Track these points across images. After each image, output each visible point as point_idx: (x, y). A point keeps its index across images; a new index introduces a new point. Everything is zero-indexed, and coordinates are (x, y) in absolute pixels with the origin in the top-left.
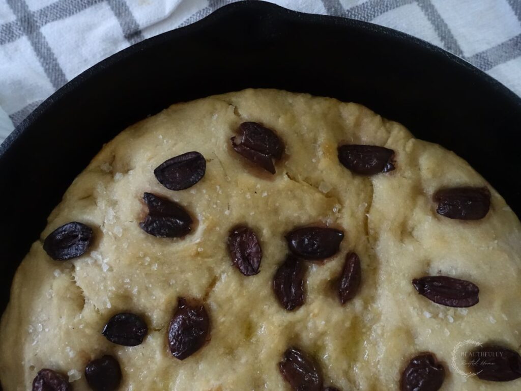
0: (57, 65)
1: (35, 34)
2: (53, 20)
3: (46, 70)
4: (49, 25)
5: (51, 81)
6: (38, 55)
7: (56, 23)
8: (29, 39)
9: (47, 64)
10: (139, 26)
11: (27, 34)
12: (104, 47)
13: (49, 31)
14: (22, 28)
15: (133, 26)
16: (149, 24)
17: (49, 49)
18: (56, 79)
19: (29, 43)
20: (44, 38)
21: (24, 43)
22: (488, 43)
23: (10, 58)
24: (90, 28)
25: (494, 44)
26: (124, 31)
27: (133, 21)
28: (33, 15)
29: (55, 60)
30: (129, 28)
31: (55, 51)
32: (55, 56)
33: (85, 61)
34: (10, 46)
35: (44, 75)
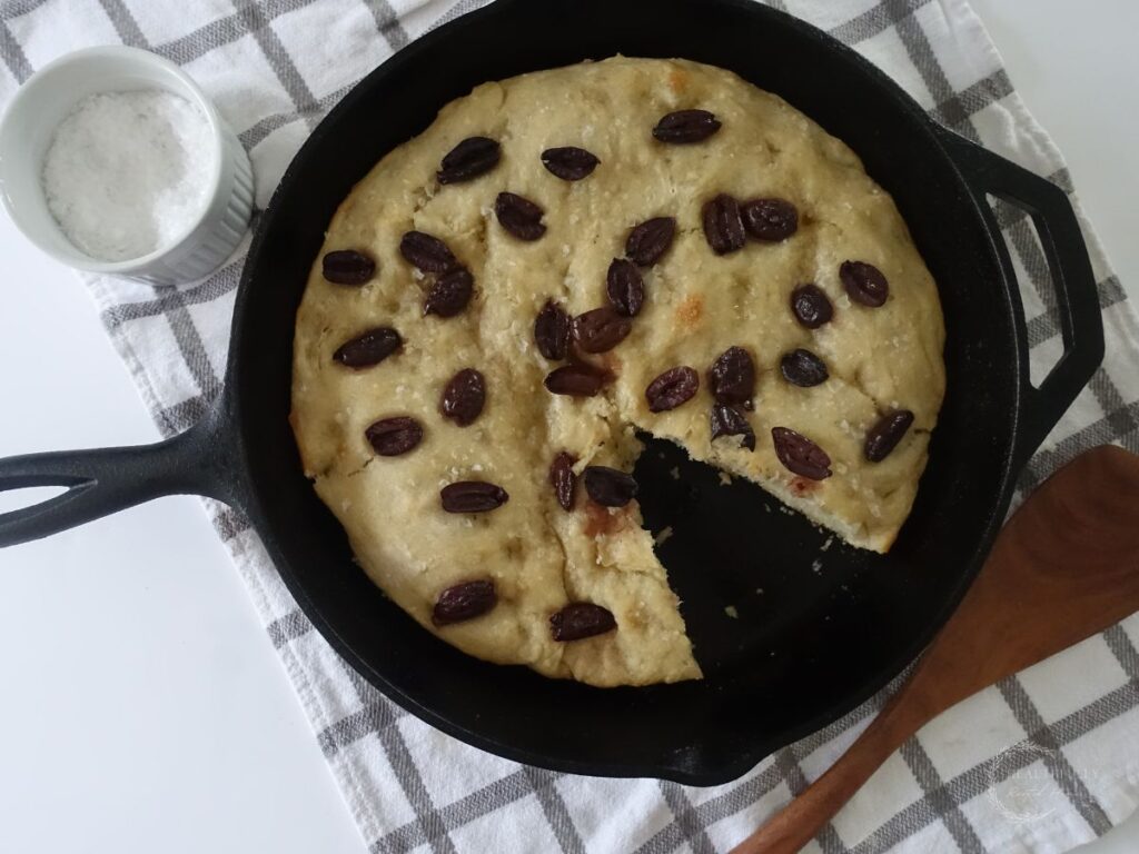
0: (293, 68)
1: (262, 30)
2: (285, 11)
3: (279, 76)
4: (280, 17)
5: (287, 90)
6: (268, 58)
7: (289, 15)
8: (255, 37)
9: (280, 68)
10: (395, 13)
11: (253, 31)
12: (353, 43)
13: (282, 26)
14: (245, 23)
15: (388, 15)
16: (408, 9)
17: (282, 49)
18: (292, 88)
19: (255, 42)
20: (276, 35)
21: (249, 43)
22: (835, 20)
23: (234, 63)
24: (333, 19)
25: (842, 21)
26: (377, 21)
27: (388, 8)
28: (259, 7)
29: (290, 63)
30: (384, 18)
31: (290, 51)
32: (290, 57)
33: (329, 62)
34: (231, 47)
35: (279, 82)
